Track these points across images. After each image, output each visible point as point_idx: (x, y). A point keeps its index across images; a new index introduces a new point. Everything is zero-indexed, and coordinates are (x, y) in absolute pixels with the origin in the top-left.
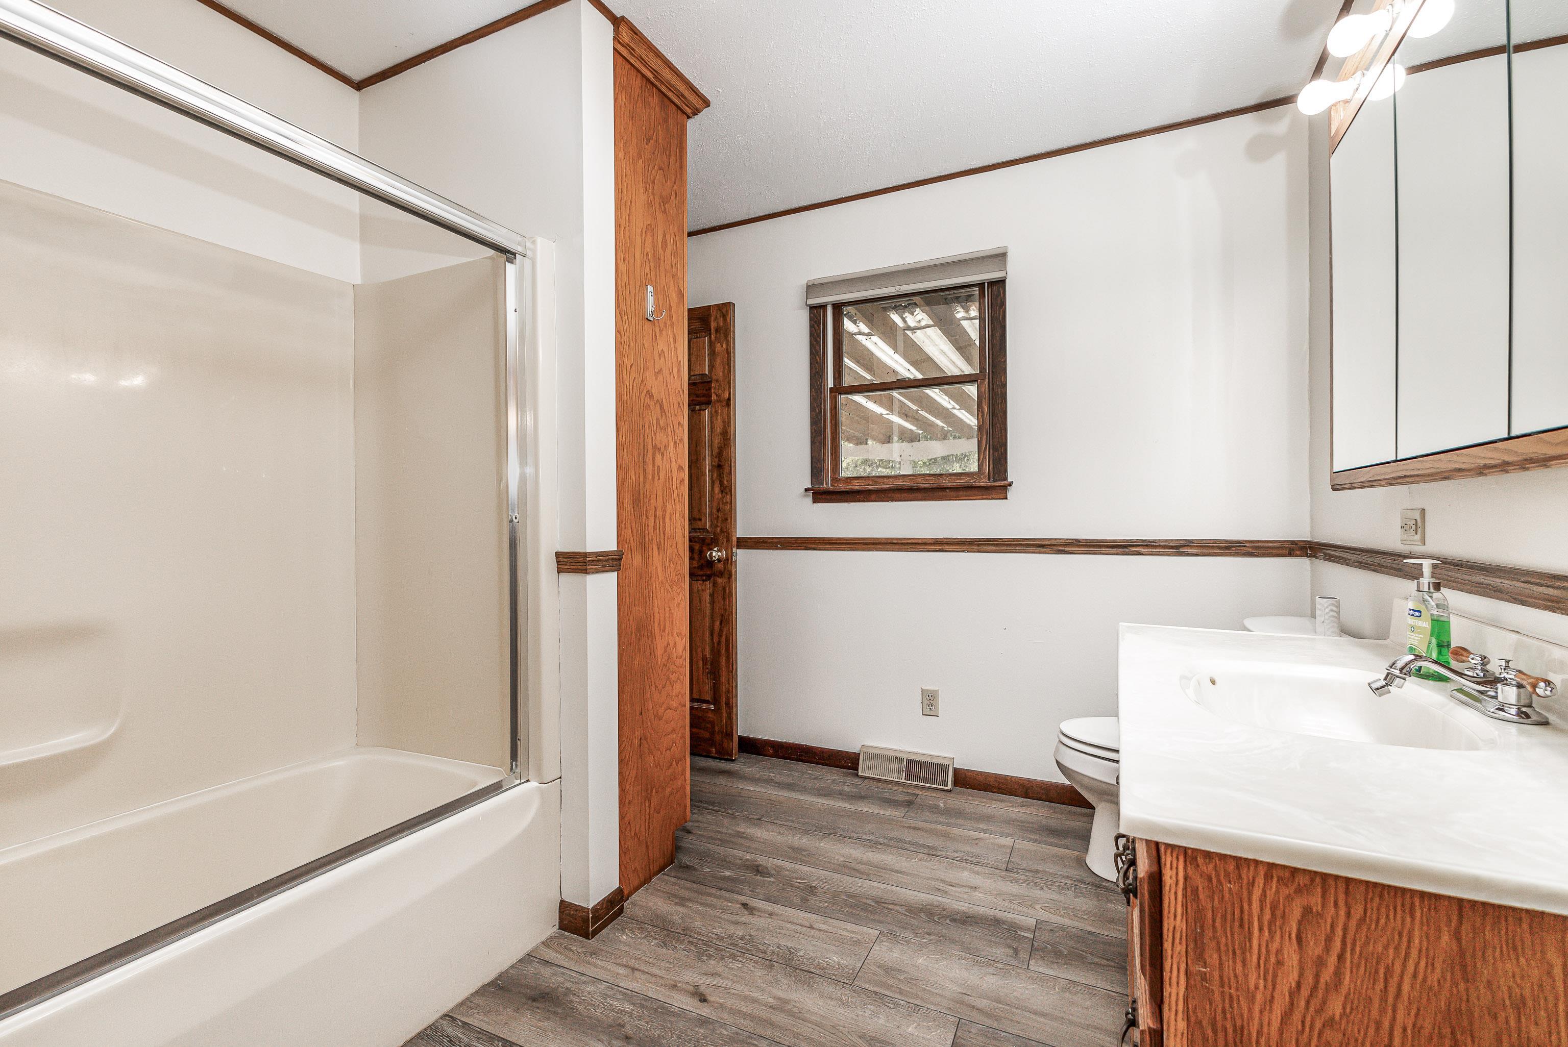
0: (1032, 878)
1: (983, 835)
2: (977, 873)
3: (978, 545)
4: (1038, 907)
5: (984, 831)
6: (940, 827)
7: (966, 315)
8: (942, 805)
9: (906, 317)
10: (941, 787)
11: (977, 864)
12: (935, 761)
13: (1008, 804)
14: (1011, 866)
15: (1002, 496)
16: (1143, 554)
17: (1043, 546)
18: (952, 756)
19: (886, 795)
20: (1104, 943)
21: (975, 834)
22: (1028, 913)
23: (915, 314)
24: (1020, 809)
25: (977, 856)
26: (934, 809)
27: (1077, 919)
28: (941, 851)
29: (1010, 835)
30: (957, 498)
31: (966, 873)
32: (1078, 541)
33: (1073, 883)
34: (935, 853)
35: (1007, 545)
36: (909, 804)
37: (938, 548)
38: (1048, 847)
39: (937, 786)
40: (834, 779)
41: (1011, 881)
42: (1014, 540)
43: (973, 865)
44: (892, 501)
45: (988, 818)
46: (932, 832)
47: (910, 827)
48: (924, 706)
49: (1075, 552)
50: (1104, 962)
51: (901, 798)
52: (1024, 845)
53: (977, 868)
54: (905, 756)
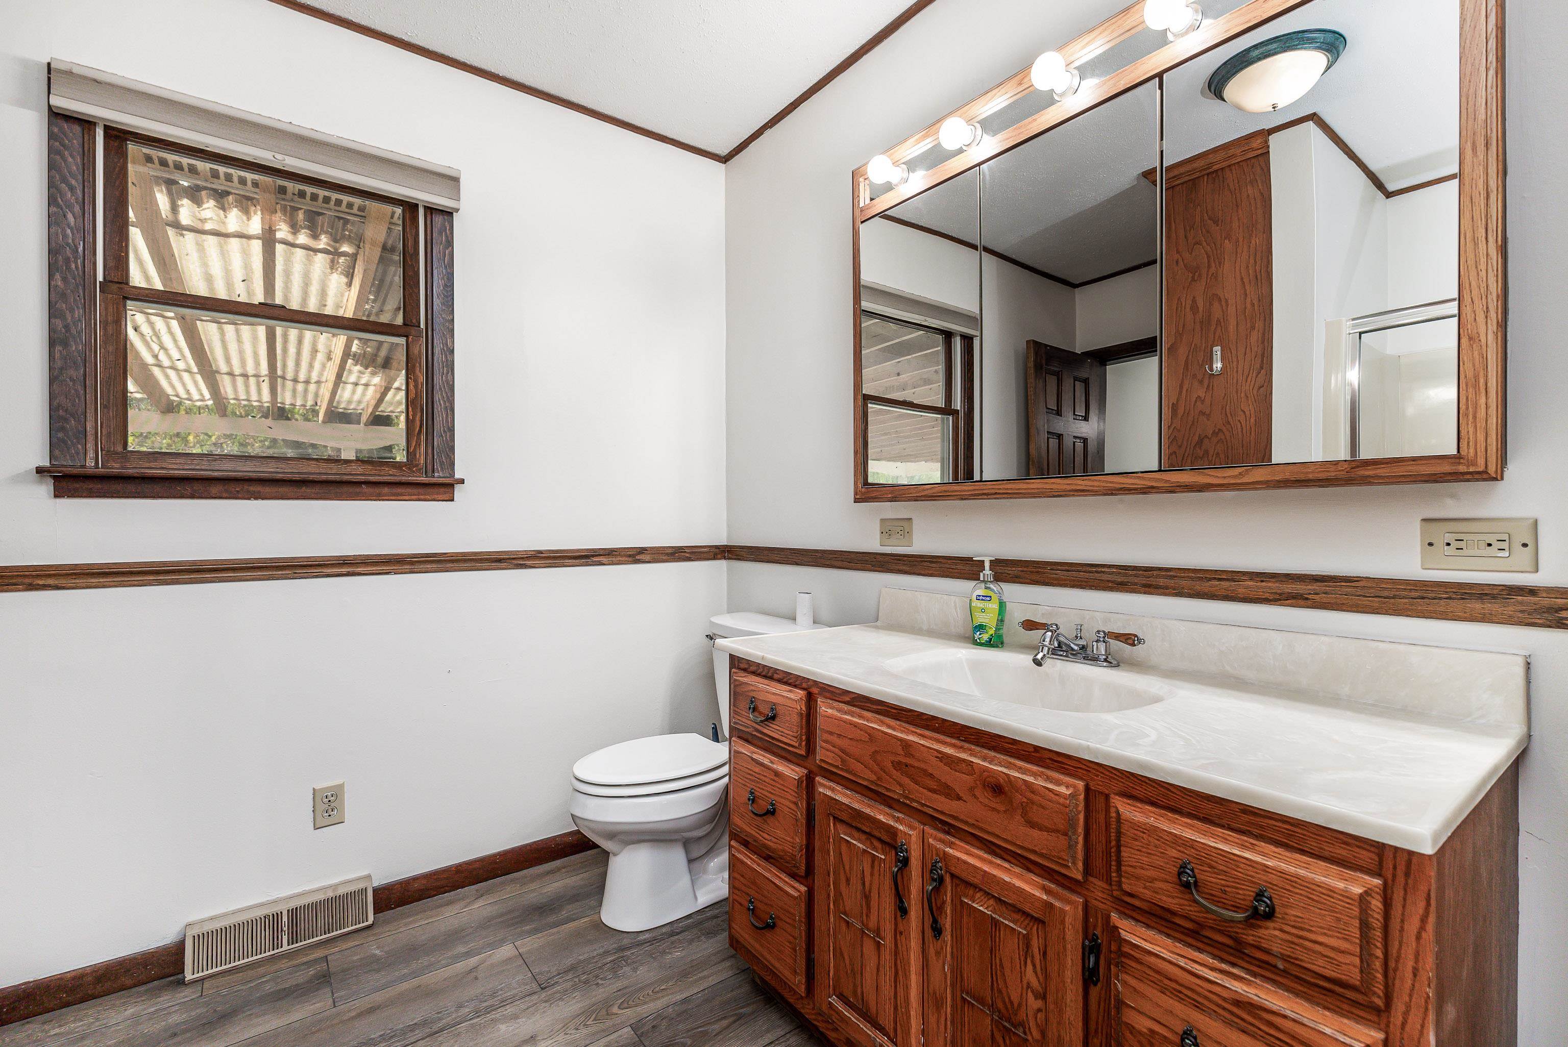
0: (577, 980)
1: (473, 961)
2: (515, 1017)
3: (412, 563)
4: (615, 1009)
5: (468, 955)
6: (405, 986)
7: (290, 238)
8: (377, 952)
9: (182, 205)
10: (358, 926)
11: (504, 1003)
12: (341, 891)
13: (462, 903)
14: (541, 978)
15: (446, 497)
16: (604, 564)
17: (499, 561)
18: (365, 873)
19: (269, 988)
20: (707, 1001)
21: (461, 966)
22: (614, 1025)
23: (205, 206)
24: (480, 903)
25: (493, 995)
26: (373, 964)
27: (659, 995)
28: (440, 1019)
29: (502, 942)
30: (379, 497)
31: (503, 1027)
32: (540, 552)
33: (617, 956)
34: (435, 1028)
35: (452, 561)
36: (324, 979)
37: (344, 570)
38: (555, 930)
39: (351, 928)
40: (132, 1017)
41: (561, 999)
42: (464, 554)
43: (499, 1010)
44: (256, 498)
45: (455, 936)
46: (404, 999)
47: (361, 1015)
48: (318, 813)
49: (537, 565)
50: (725, 1023)
51: (301, 977)
52: (529, 944)
53: (510, 1010)
54: (284, 908)
